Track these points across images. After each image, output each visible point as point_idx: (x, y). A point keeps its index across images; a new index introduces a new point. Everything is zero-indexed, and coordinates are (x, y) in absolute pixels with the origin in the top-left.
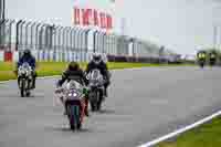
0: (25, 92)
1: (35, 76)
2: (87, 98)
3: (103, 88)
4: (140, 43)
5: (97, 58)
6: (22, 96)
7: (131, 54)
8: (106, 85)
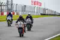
0: (9, 25)
1: (12, 20)
2: (25, 27)
3: (31, 24)
4: (49, 10)
5: (29, 15)
6: (8, 26)
7: (47, 13)
8: (32, 23)
